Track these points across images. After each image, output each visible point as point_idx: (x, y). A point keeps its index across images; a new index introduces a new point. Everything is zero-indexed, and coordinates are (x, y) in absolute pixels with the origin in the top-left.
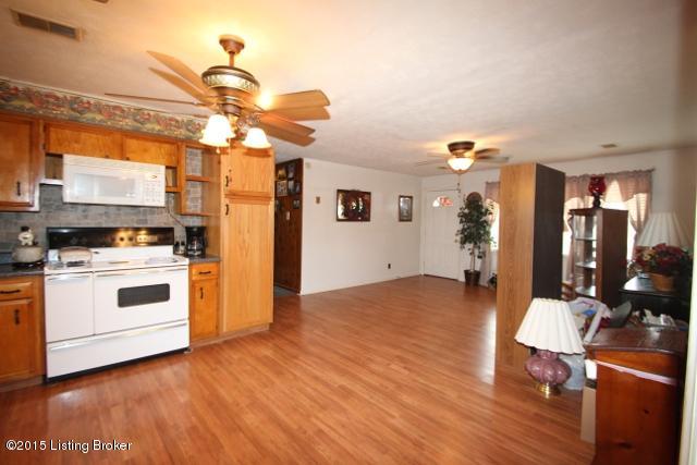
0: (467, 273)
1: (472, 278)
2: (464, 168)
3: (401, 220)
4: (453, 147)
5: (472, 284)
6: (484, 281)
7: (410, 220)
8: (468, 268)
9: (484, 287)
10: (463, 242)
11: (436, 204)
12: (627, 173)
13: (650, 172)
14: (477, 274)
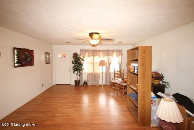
0: (75, 82)
1: (77, 83)
2: (96, 44)
3: (47, 63)
4: (91, 35)
5: (77, 85)
6: (81, 84)
7: (50, 63)
8: (76, 80)
9: (81, 85)
10: (74, 71)
11: (60, 56)
12: (117, 50)
13: (122, 50)
14: (79, 82)
